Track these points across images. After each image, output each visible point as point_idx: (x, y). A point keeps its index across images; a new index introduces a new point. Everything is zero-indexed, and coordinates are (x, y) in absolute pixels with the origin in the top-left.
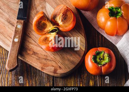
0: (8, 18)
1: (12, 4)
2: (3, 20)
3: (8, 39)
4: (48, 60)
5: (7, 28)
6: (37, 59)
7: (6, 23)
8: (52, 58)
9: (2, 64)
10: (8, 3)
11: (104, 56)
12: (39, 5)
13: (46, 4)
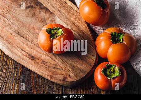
0: (17, 29)
1: (21, 17)
2: (12, 31)
3: (16, 49)
4: (57, 68)
5: (15, 38)
6: (45, 68)
7: (15, 34)
8: (61, 67)
9: (8, 74)
10: (17, 16)
11: (115, 69)
12: (48, 19)
13: (56, 18)
